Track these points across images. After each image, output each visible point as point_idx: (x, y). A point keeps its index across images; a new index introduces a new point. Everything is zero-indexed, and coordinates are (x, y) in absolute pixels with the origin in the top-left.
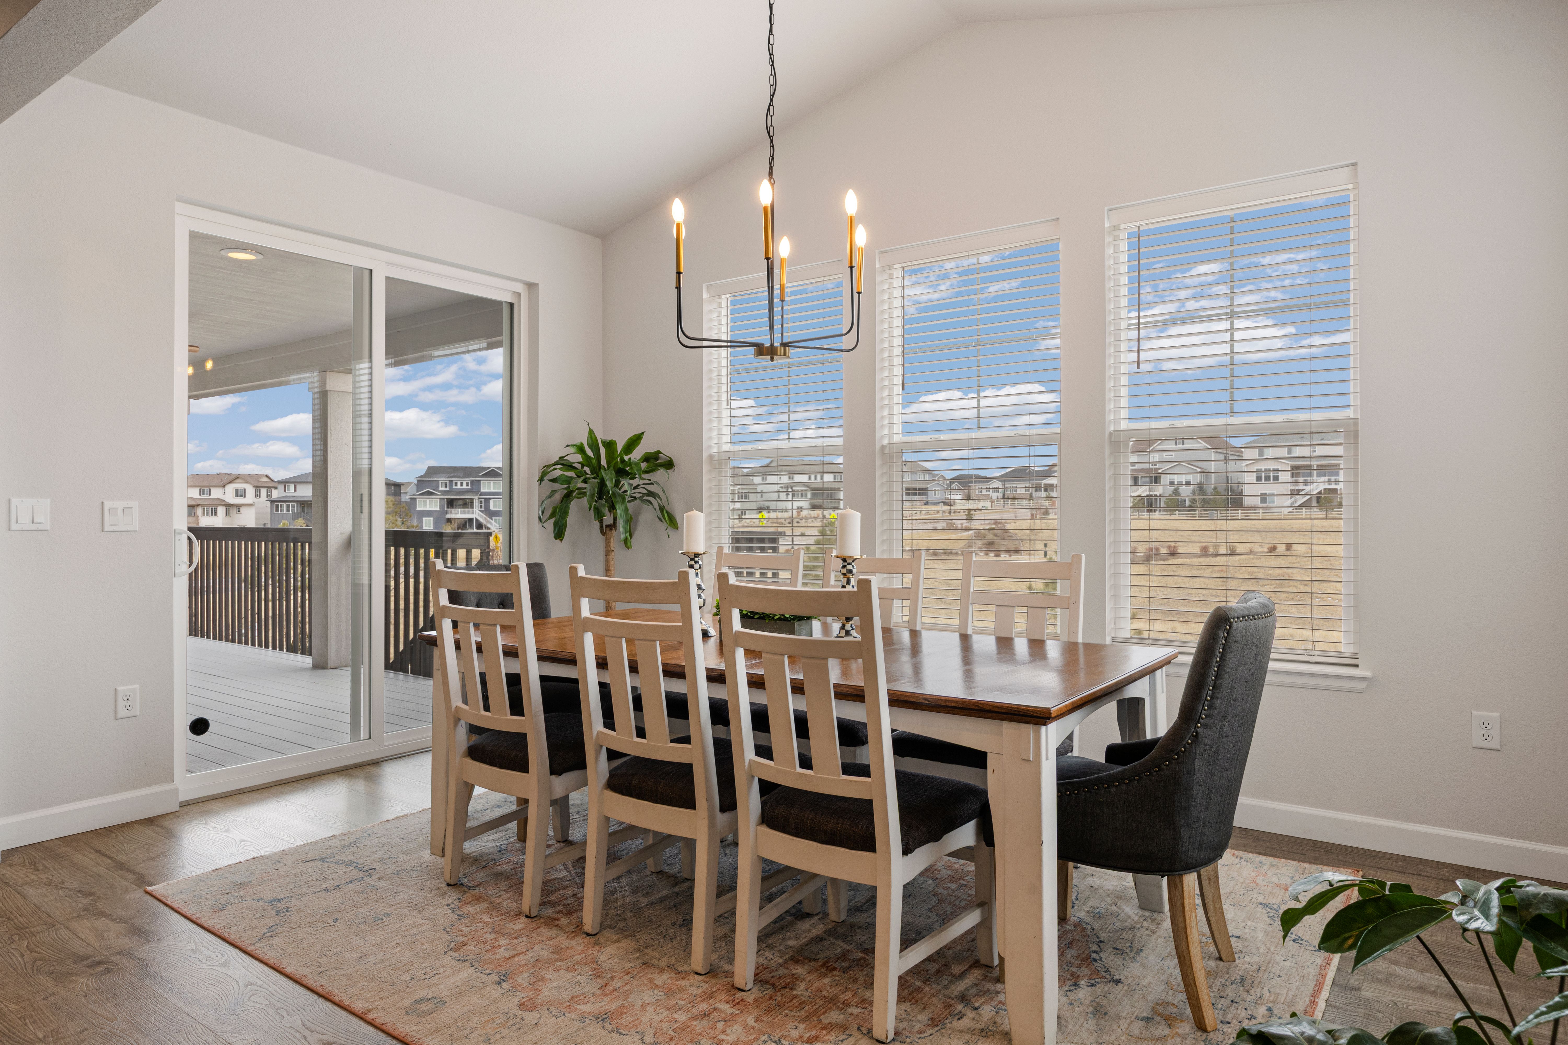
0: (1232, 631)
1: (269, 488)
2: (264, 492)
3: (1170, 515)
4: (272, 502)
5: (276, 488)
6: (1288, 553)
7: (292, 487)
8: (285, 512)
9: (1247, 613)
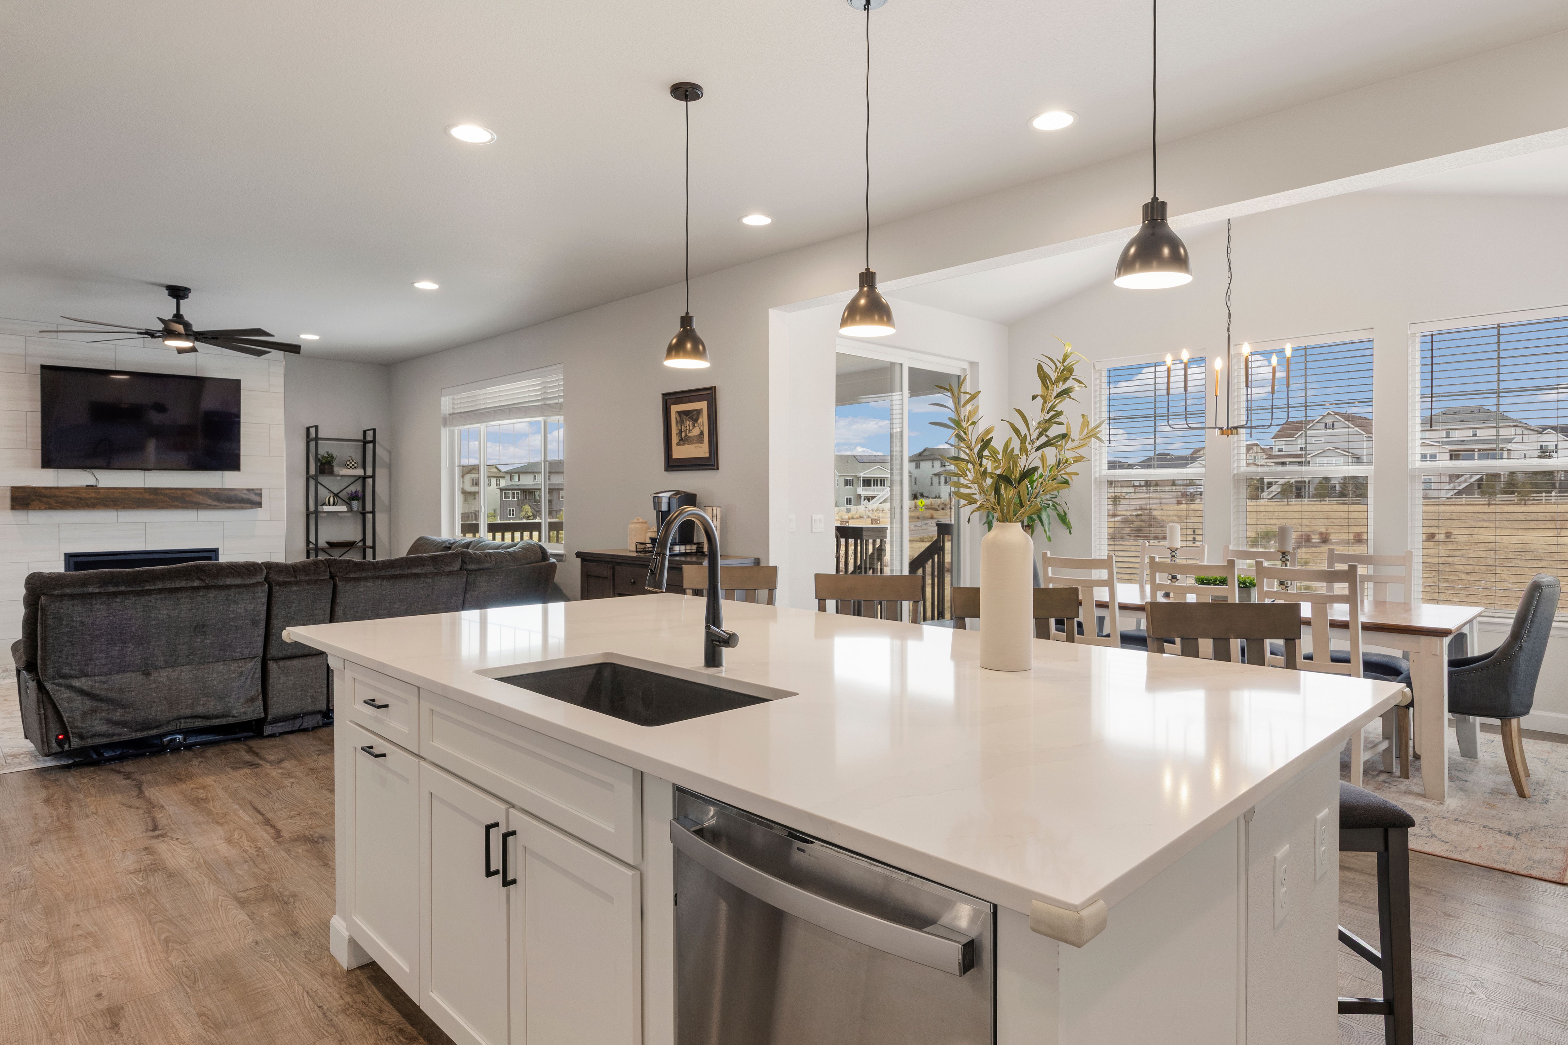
0: (1542, 593)
1: (498, 478)
2: (493, 481)
3: (1321, 501)
4: (501, 490)
5: (503, 477)
6: (1448, 540)
7: (516, 477)
8: (511, 498)
9: (1550, 584)
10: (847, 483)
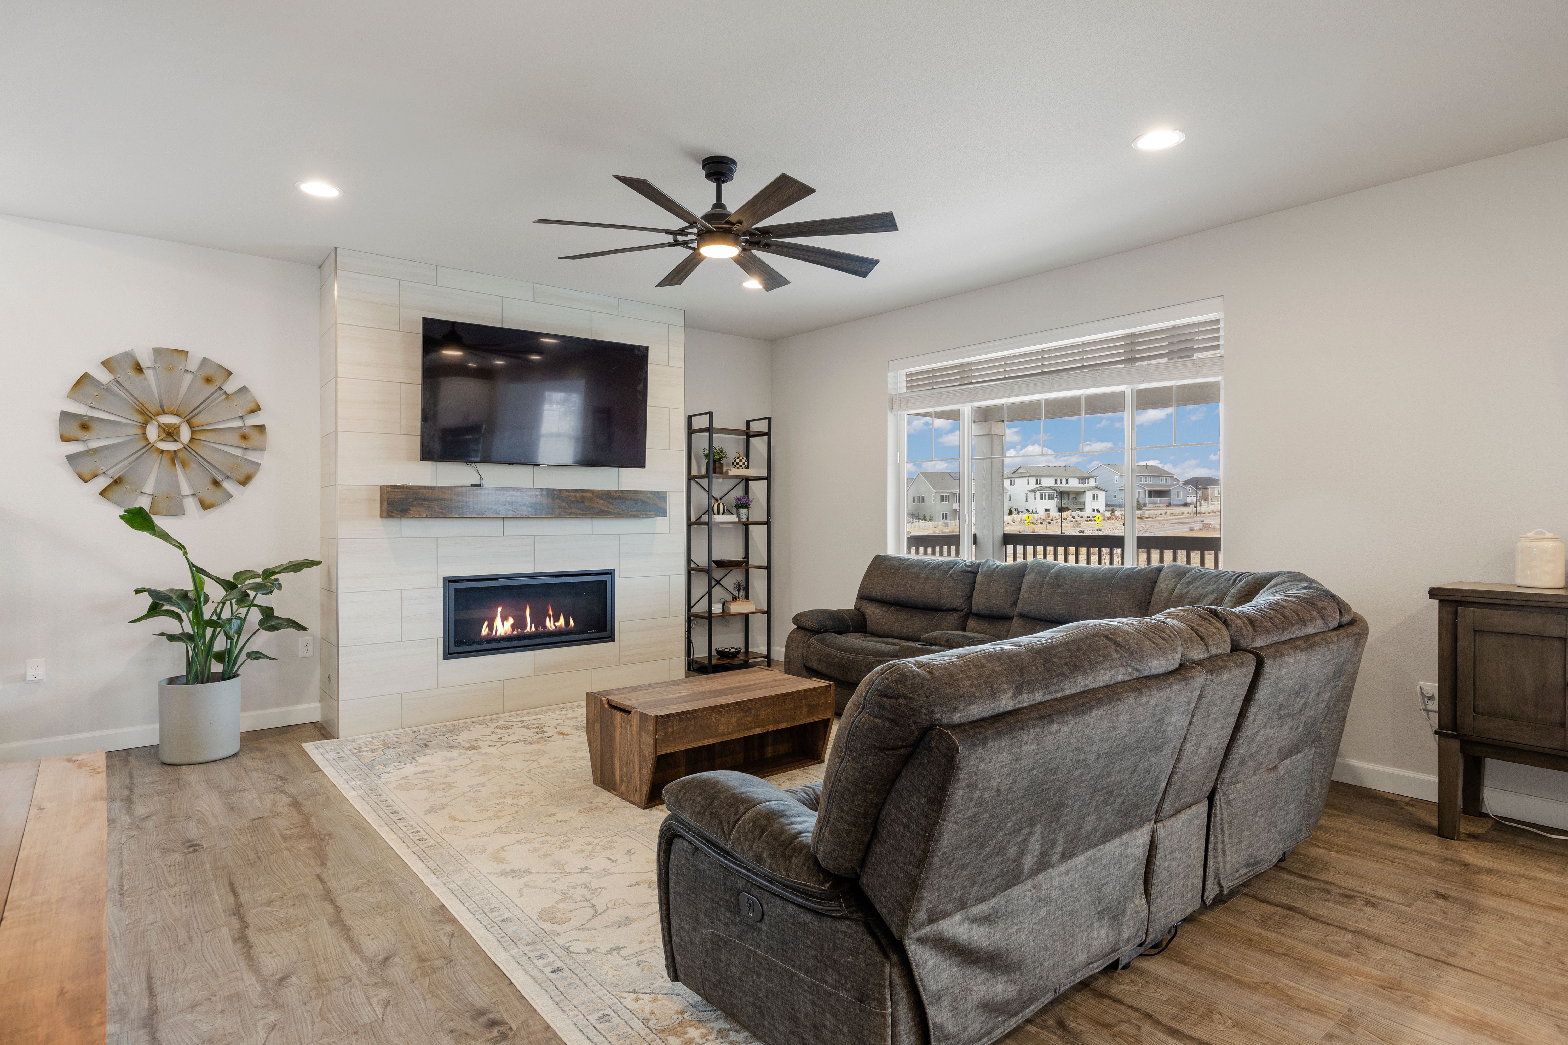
10: (943, 499)
